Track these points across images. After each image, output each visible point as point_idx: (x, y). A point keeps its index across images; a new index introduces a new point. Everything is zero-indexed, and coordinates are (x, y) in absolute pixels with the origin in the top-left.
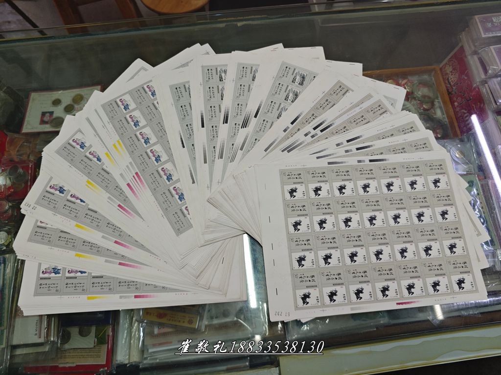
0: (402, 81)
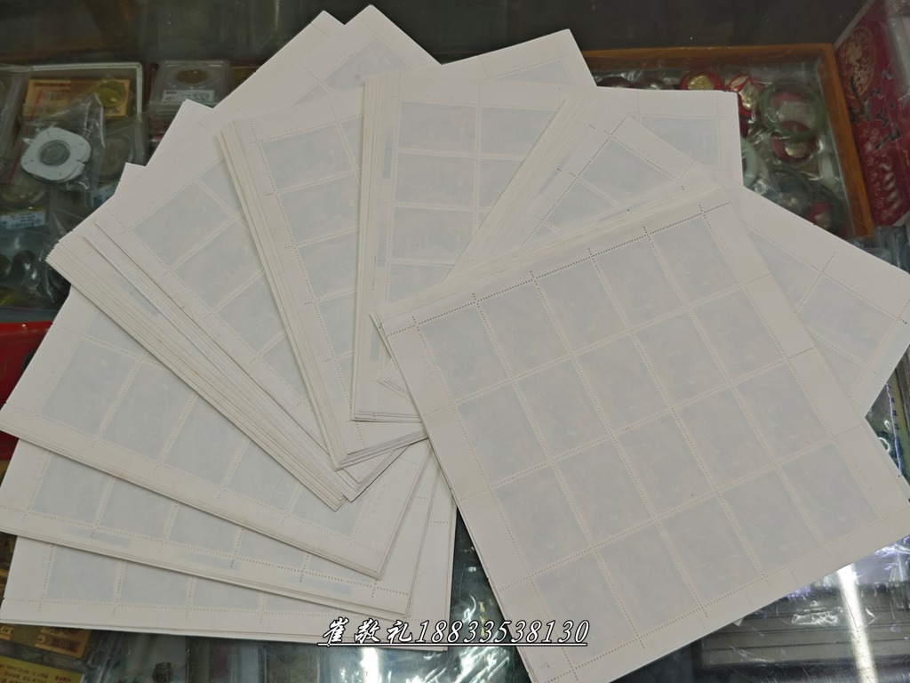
0: (734, 79)
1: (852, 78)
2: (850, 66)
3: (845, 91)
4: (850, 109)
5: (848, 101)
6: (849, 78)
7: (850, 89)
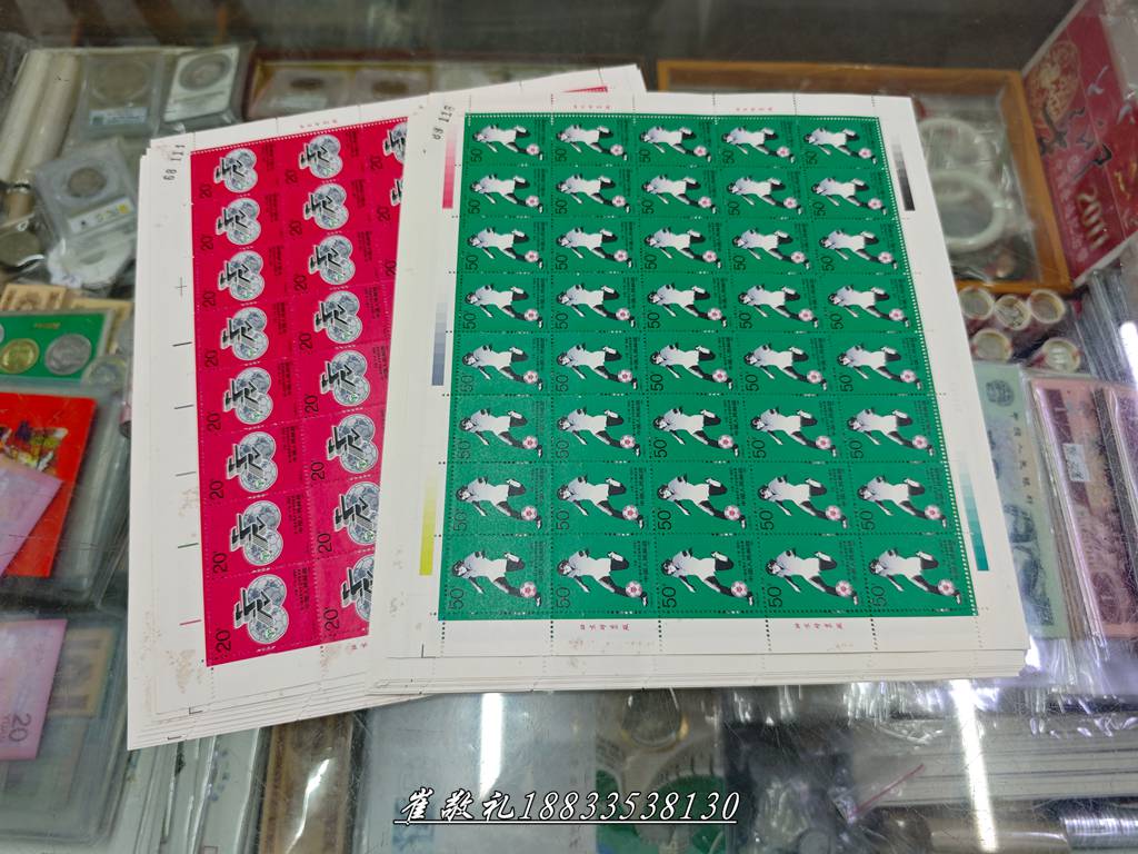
1: (1045, 105)
2: (1042, 91)
3: (1035, 121)
4: (1040, 141)
5: (1038, 132)
6: (1040, 106)
7: (1040, 115)
